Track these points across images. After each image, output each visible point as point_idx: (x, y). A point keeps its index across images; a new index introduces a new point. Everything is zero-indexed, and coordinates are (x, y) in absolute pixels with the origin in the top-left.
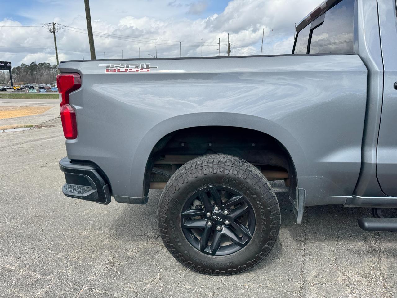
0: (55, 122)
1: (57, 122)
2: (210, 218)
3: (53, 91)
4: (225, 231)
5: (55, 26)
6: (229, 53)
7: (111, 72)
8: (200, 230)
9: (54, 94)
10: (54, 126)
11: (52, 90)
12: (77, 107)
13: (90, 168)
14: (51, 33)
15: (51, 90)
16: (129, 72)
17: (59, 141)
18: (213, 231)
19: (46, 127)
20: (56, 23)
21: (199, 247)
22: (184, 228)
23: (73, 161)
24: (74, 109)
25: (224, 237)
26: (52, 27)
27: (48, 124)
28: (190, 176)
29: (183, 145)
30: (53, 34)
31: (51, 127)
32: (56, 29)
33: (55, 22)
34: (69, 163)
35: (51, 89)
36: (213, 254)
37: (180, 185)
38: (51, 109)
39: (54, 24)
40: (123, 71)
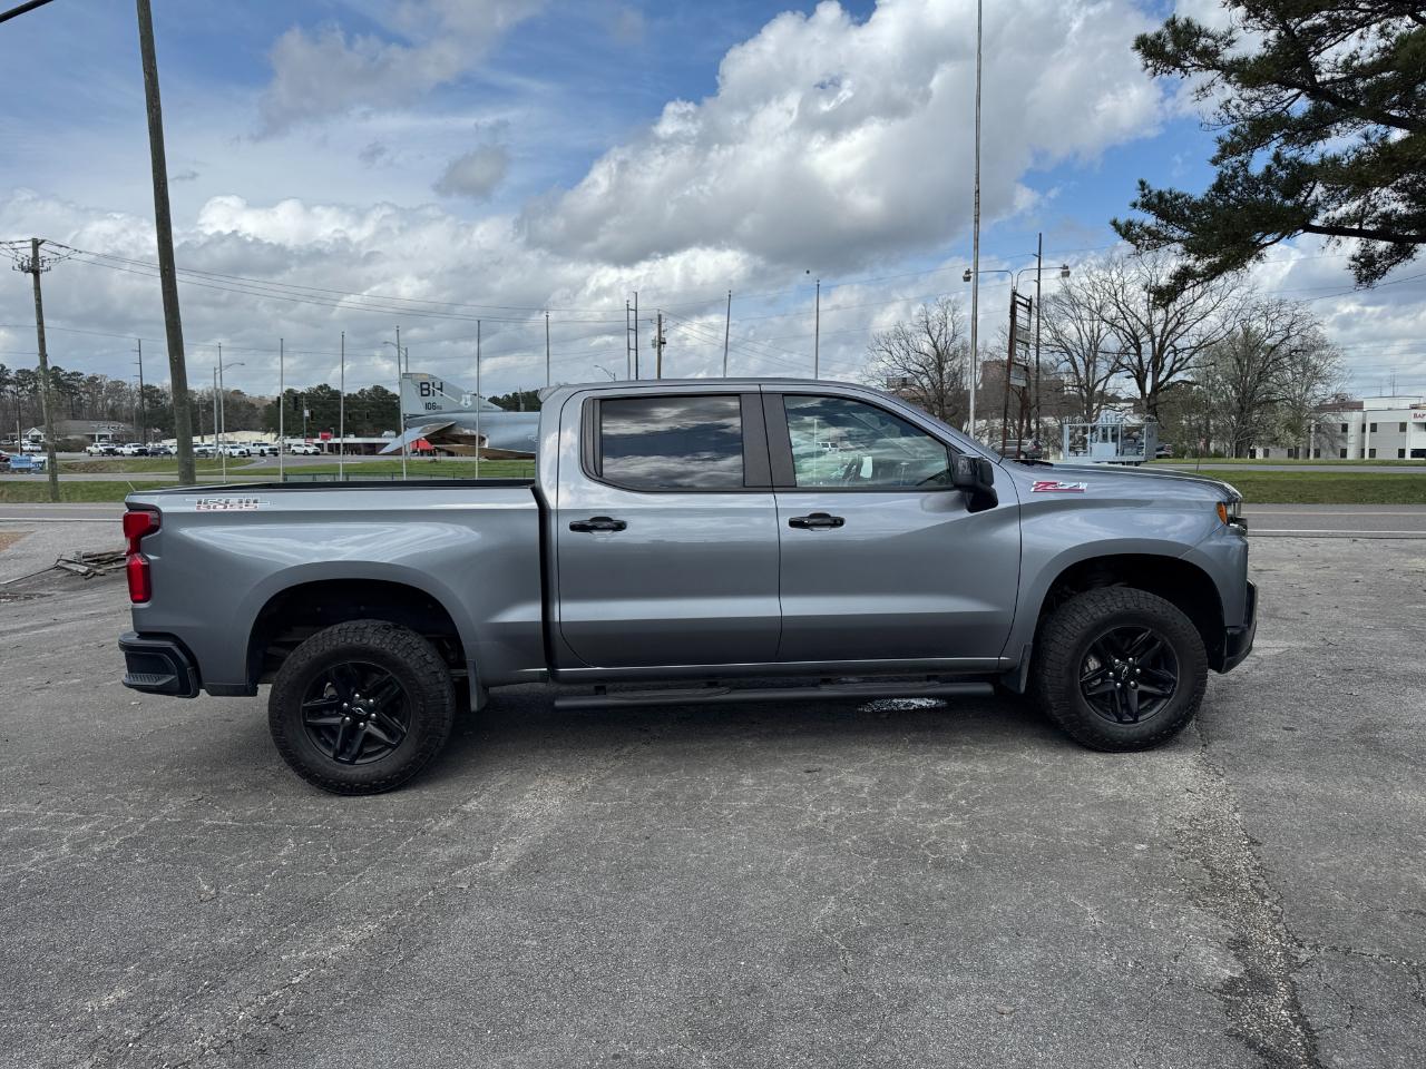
0: (43, 585)
1: (48, 585)
2: (349, 712)
3: (14, 471)
4: (372, 729)
5: (40, 251)
6: (660, 347)
7: (203, 509)
8: (331, 729)
9: (21, 483)
10: (42, 596)
11: (13, 466)
12: (151, 557)
13: (168, 644)
14: (23, 273)
15: (9, 466)
16: (229, 509)
17: (71, 635)
18: (352, 730)
19: (12, 598)
20: (43, 241)
21: (331, 754)
22: (307, 725)
23: (143, 635)
24: (148, 560)
25: (369, 738)
26: (30, 252)
27: (20, 589)
28: (314, 649)
29: (319, 609)
30: (31, 275)
31: (29, 597)
32: (43, 261)
33: (40, 238)
34: (135, 638)
35: (8, 460)
36: (352, 762)
37: (300, 663)
38: (22, 541)
39: (36, 244)
40: (220, 508)
